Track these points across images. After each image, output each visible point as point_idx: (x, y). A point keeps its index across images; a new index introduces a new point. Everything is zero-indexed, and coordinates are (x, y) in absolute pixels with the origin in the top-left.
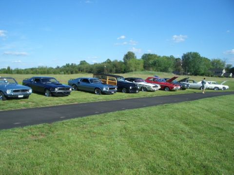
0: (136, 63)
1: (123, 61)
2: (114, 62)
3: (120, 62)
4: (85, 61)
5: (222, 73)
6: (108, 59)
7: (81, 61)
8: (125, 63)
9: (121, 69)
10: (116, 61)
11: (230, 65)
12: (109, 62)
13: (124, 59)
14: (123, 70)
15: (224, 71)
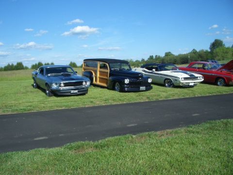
0: (223, 52)
1: (209, 50)
2: (199, 52)
3: (206, 52)
4: (170, 52)
6: (194, 50)
7: (166, 53)
8: (211, 53)
10: (202, 50)
12: (194, 52)
13: (211, 48)
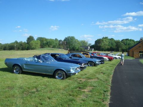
0: (35, 43)
2: (20, 42)
3: (25, 43)
5: (88, 48)
6: (16, 41)
8: (28, 43)
9: (25, 47)
11: (90, 44)
13: (27, 41)
14: (27, 48)
15: (89, 48)
